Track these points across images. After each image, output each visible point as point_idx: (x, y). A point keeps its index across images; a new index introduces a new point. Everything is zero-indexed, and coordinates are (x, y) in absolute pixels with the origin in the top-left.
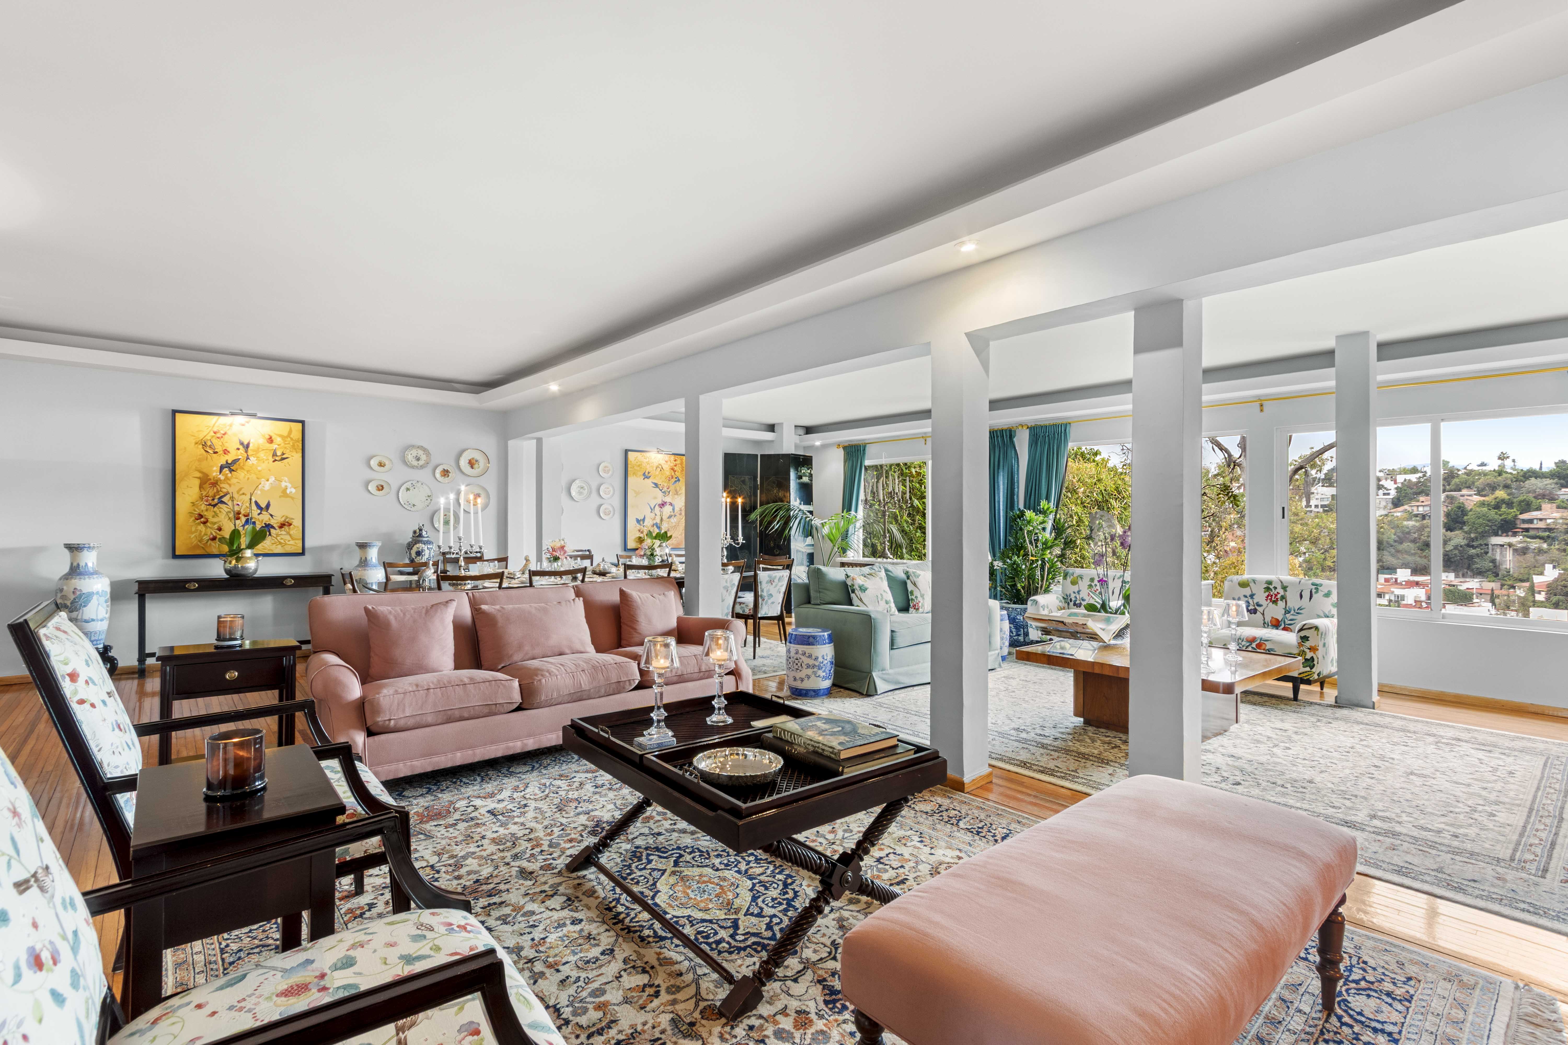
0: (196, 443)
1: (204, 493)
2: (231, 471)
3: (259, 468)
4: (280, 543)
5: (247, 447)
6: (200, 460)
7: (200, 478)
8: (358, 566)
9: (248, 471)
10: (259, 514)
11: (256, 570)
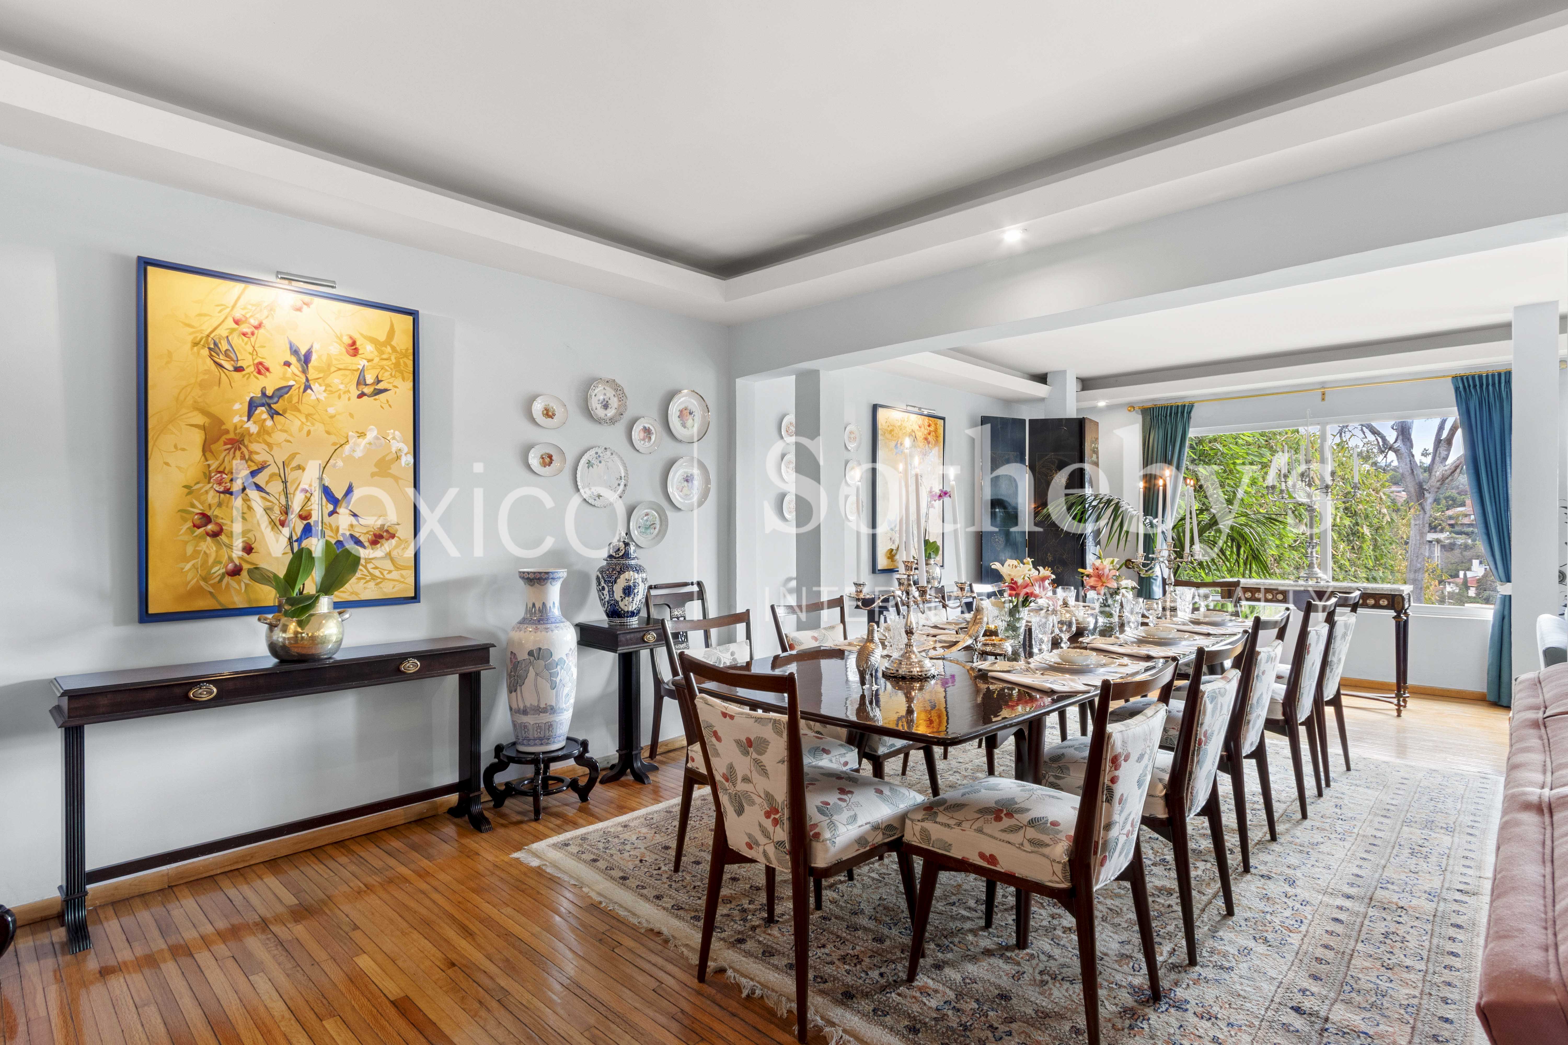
0: (196, 344)
1: (214, 464)
2: (273, 413)
3: (331, 410)
4: (373, 577)
5: (306, 359)
6: (203, 385)
7: (203, 428)
8: (523, 621)
9: (308, 416)
10: (331, 514)
11: (339, 642)
